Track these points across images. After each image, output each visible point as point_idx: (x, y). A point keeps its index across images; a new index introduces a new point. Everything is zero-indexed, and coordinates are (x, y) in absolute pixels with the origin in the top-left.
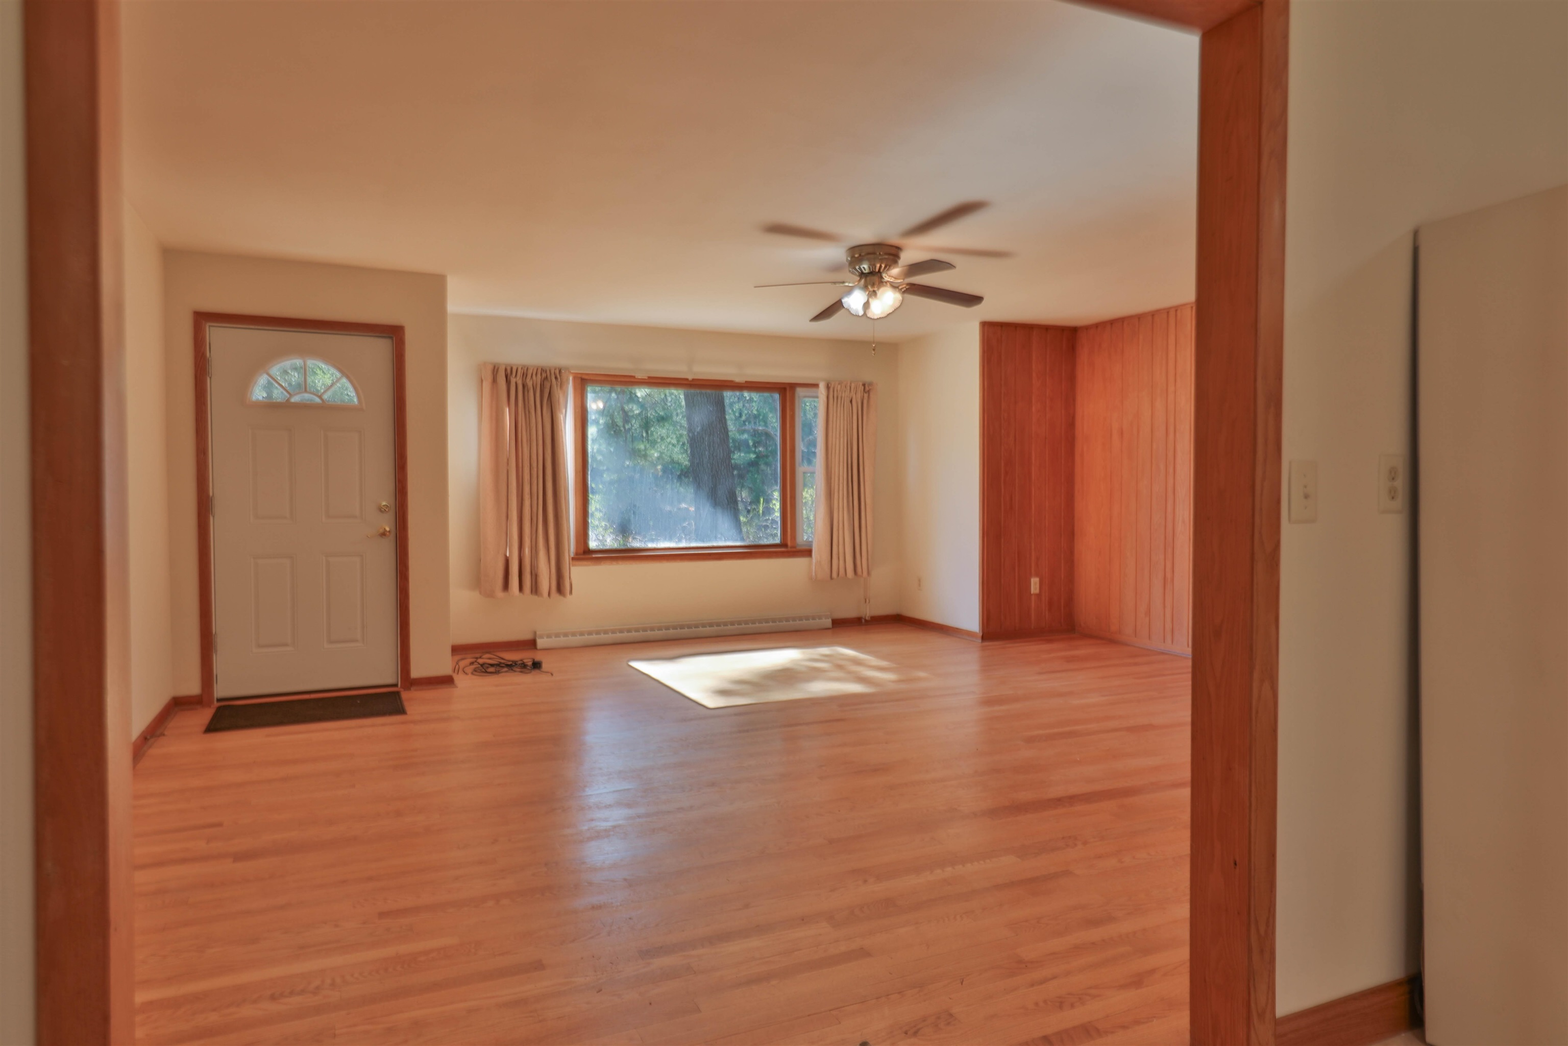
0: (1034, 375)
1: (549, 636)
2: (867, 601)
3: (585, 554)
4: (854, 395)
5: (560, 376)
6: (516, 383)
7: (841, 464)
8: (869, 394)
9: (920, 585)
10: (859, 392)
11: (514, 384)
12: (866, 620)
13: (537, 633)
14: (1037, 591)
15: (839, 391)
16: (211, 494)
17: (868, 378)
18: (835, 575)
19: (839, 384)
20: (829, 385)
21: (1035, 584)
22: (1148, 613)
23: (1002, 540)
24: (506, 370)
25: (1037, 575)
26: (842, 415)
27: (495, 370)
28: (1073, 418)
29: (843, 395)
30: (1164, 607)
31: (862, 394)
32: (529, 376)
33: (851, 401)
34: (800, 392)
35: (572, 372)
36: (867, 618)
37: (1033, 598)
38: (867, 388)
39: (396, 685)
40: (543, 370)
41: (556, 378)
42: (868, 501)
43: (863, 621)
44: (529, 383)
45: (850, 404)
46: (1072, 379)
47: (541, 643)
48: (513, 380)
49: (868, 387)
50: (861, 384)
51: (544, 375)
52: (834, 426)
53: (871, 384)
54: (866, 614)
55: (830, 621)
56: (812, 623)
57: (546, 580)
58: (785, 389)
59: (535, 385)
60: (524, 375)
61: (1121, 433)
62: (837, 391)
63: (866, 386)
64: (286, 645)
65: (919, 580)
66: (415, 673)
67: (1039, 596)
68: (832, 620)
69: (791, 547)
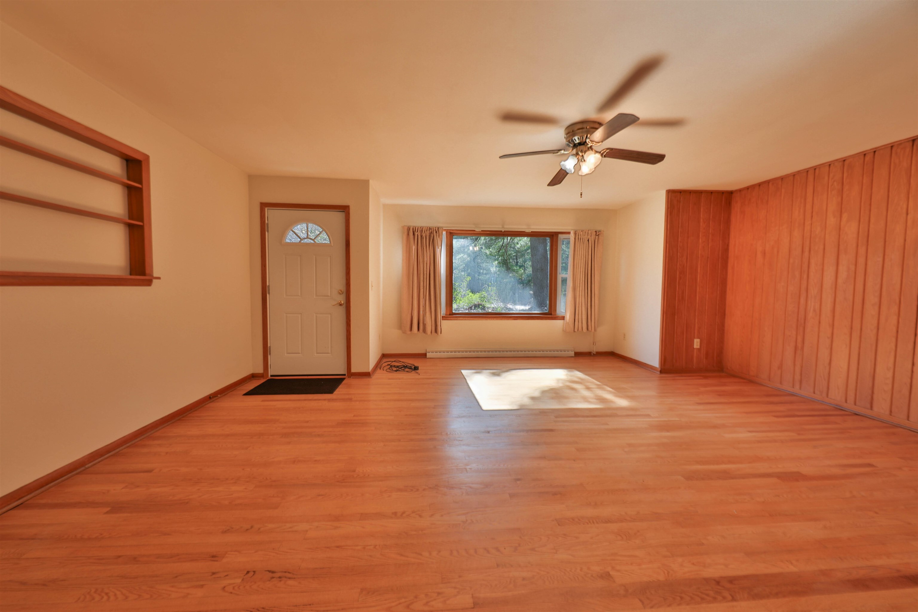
0: (701, 220)
1: (432, 352)
2: (595, 344)
3: (451, 315)
4: (590, 237)
5: (438, 231)
6: (418, 235)
7: (582, 273)
8: (599, 236)
9: (624, 337)
10: (593, 236)
11: (417, 236)
12: (593, 354)
13: (427, 350)
14: (698, 347)
15: (581, 235)
16: (268, 284)
17: (598, 228)
18: (576, 330)
19: (582, 231)
20: (576, 232)
21: (697, 342)
22: (780, 367)
23: (676, 317)
24: (413, 229)
25: (698, 338)
26: (583, 247)
27: (409, 229)
28: (728, 245)
29: (584, 237)
30: (795, 365)
31: (595, 236)
32: (424, 231)
33: (588, 240)
34: (561, 236)
35: (444, 229)
36: (594, 353)
37: (695, 351)
38: (598, 234)
39: (345, 375)
40: (430, 229)
41: (436, 232)
42: (596, 292)
43: (592, 354)
44: (424, 235)
45: (588, 242)
46: (728, 222)
47: (428, 355)
48: (416, 234)
49: (598, 232)
50: (594, 231)
51: (430, 231)
52: (578, 253)
53: (600, 231)
54: (594, 351)
55: (573, 352)
56: (563, 354)
57: (429, 327)
58: (553, 235)
59: (426, 236)
60: (422, 231)
61: (764, 253)
62: (580, 235)
63: (597, 232)
64: (299, 353)
65: (625, 335)
66: (353, 370)
67: (699, 350)
68: (575, 352)
69: (553, 315)
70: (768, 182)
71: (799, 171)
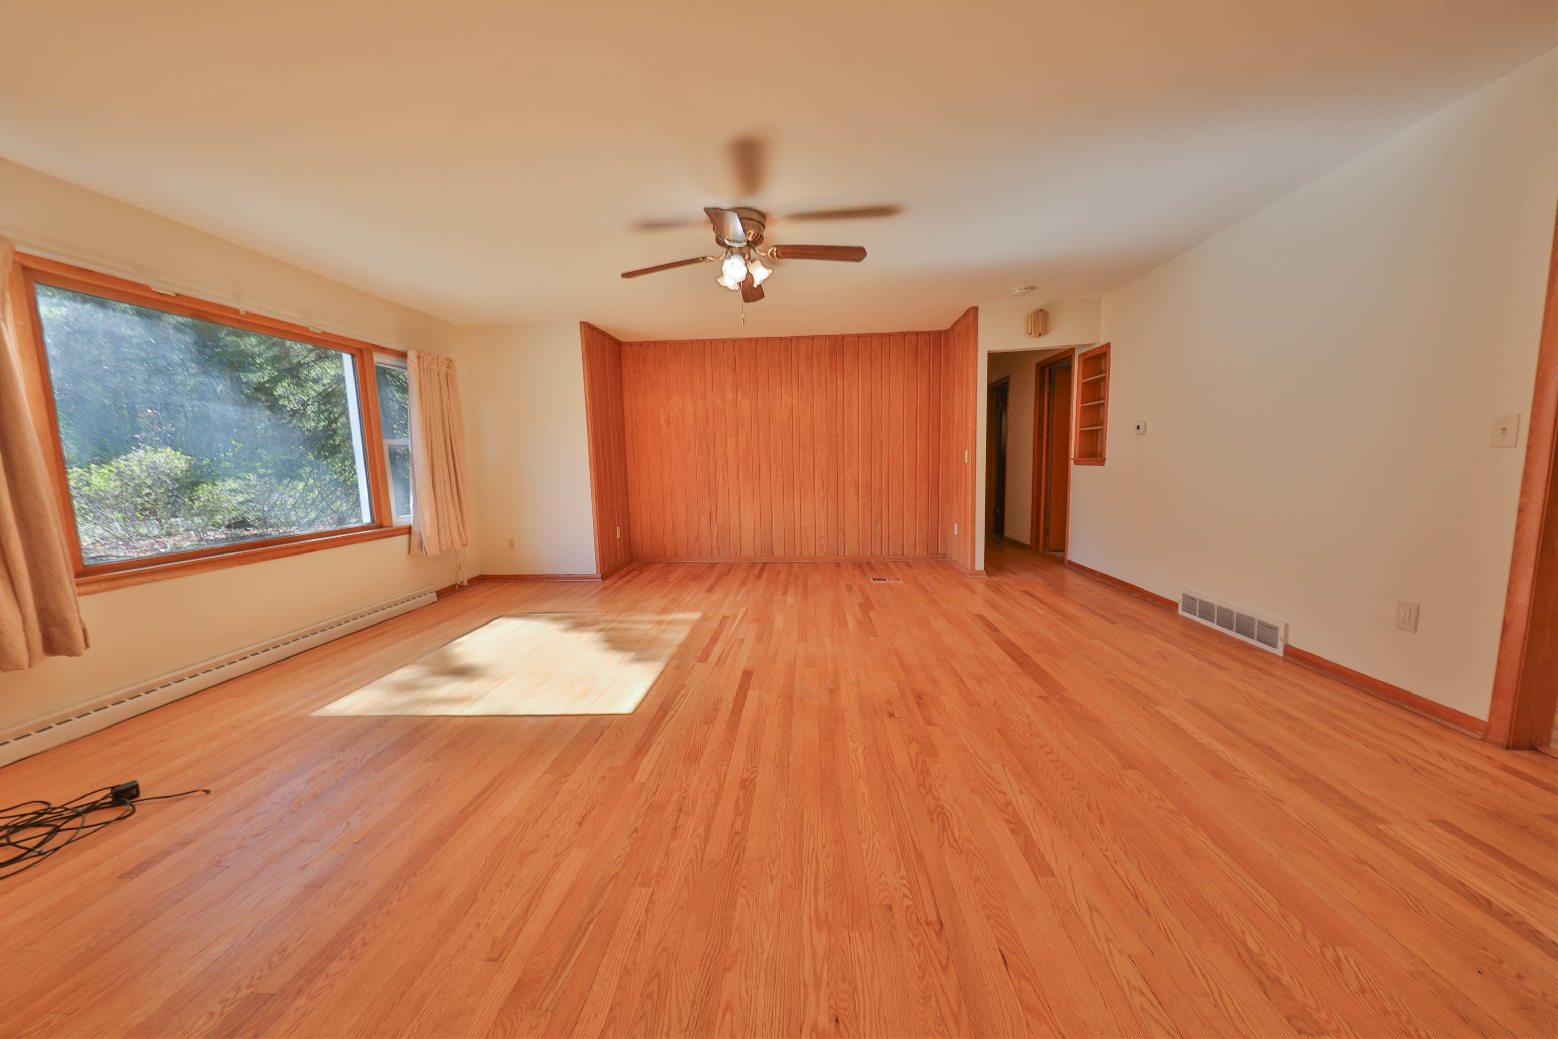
0: (607, 373)
3: (82, 575)
4: (441, 369)
7: (438, 437)
8: (450, 370)
9: (511, 546)
10: (444, 367)
12: (461, 586)
14: (619, 536)
19: (428, 355)
20: (420, 355)
21: (618, 531)
22: (697, 539)
23: (604, 500)
25: (618, 525)
26: (433, 388)
28: (623, 409)
29: (432, 368)
30: (711, 533)
31: (446, 369)
33: (438, 375)
34: (375, 356)
36: (463, 584)
37: (618, 542)
38: (449, 365)
42: (464, 474)
46: (621, 380)
50: (445, 359)
54: (461, 581)
55: (434, 594)
56: (419, 601)
58: (361, 351)
62: (426, 362)
63: (449, 362)
65: (511, 542)
67: (620, 539)
68: (437, 592)
69: (387, 527)
70: (665, 343)
71: (697, 340)
